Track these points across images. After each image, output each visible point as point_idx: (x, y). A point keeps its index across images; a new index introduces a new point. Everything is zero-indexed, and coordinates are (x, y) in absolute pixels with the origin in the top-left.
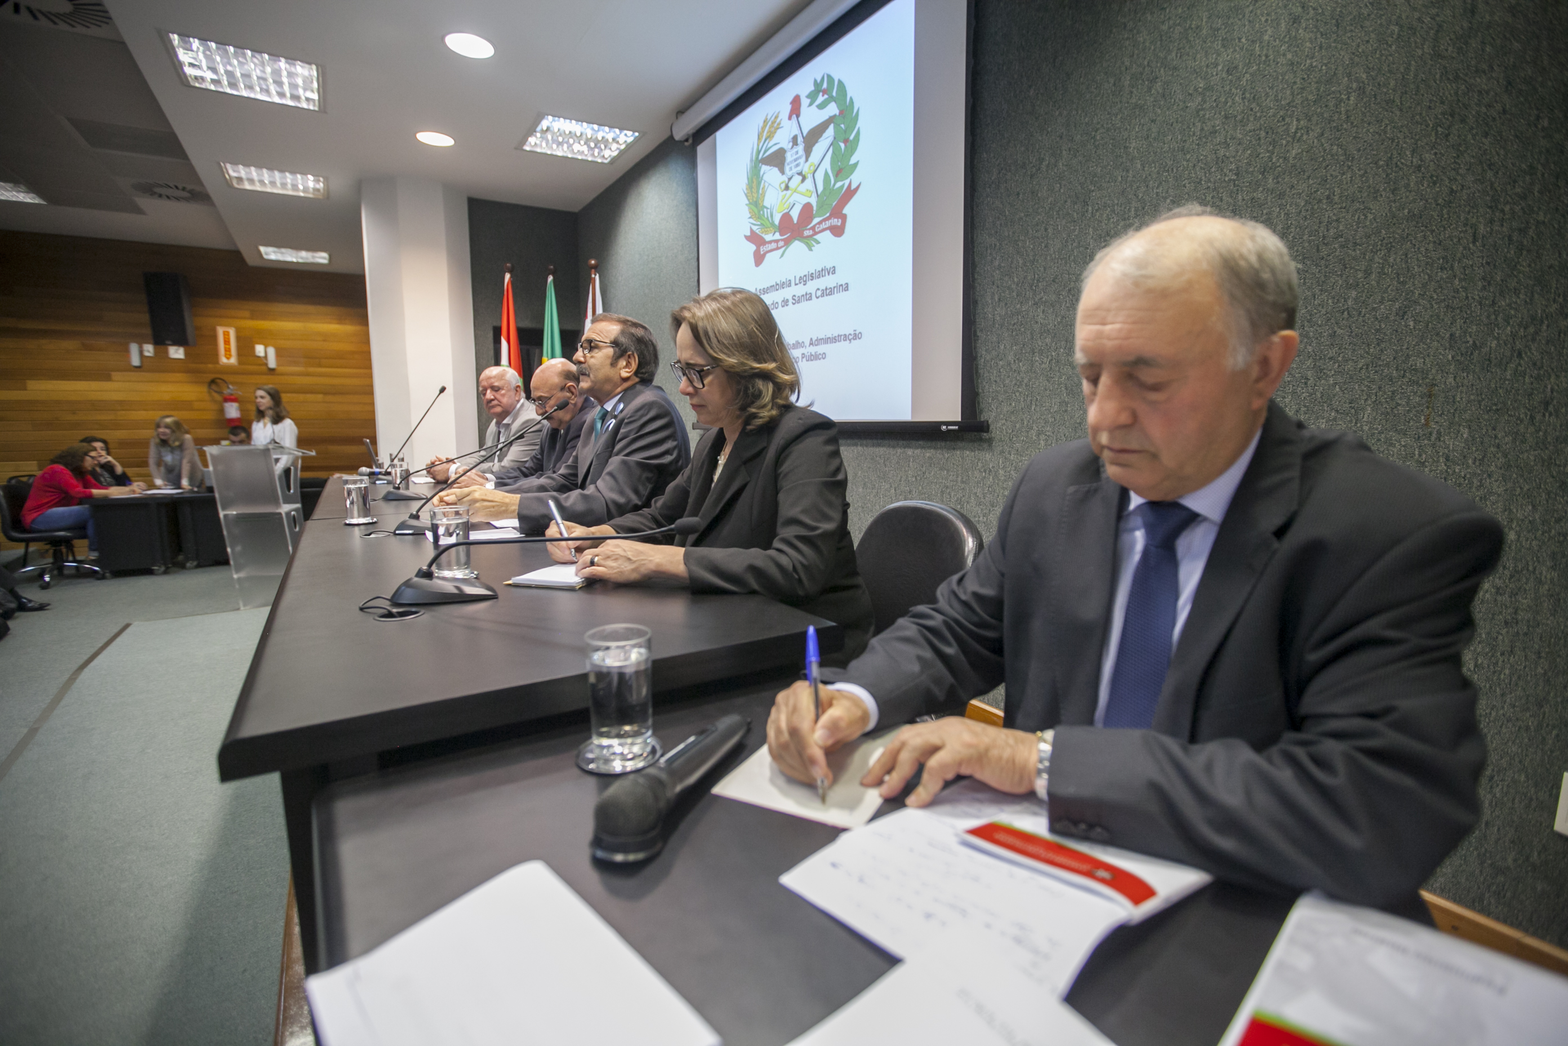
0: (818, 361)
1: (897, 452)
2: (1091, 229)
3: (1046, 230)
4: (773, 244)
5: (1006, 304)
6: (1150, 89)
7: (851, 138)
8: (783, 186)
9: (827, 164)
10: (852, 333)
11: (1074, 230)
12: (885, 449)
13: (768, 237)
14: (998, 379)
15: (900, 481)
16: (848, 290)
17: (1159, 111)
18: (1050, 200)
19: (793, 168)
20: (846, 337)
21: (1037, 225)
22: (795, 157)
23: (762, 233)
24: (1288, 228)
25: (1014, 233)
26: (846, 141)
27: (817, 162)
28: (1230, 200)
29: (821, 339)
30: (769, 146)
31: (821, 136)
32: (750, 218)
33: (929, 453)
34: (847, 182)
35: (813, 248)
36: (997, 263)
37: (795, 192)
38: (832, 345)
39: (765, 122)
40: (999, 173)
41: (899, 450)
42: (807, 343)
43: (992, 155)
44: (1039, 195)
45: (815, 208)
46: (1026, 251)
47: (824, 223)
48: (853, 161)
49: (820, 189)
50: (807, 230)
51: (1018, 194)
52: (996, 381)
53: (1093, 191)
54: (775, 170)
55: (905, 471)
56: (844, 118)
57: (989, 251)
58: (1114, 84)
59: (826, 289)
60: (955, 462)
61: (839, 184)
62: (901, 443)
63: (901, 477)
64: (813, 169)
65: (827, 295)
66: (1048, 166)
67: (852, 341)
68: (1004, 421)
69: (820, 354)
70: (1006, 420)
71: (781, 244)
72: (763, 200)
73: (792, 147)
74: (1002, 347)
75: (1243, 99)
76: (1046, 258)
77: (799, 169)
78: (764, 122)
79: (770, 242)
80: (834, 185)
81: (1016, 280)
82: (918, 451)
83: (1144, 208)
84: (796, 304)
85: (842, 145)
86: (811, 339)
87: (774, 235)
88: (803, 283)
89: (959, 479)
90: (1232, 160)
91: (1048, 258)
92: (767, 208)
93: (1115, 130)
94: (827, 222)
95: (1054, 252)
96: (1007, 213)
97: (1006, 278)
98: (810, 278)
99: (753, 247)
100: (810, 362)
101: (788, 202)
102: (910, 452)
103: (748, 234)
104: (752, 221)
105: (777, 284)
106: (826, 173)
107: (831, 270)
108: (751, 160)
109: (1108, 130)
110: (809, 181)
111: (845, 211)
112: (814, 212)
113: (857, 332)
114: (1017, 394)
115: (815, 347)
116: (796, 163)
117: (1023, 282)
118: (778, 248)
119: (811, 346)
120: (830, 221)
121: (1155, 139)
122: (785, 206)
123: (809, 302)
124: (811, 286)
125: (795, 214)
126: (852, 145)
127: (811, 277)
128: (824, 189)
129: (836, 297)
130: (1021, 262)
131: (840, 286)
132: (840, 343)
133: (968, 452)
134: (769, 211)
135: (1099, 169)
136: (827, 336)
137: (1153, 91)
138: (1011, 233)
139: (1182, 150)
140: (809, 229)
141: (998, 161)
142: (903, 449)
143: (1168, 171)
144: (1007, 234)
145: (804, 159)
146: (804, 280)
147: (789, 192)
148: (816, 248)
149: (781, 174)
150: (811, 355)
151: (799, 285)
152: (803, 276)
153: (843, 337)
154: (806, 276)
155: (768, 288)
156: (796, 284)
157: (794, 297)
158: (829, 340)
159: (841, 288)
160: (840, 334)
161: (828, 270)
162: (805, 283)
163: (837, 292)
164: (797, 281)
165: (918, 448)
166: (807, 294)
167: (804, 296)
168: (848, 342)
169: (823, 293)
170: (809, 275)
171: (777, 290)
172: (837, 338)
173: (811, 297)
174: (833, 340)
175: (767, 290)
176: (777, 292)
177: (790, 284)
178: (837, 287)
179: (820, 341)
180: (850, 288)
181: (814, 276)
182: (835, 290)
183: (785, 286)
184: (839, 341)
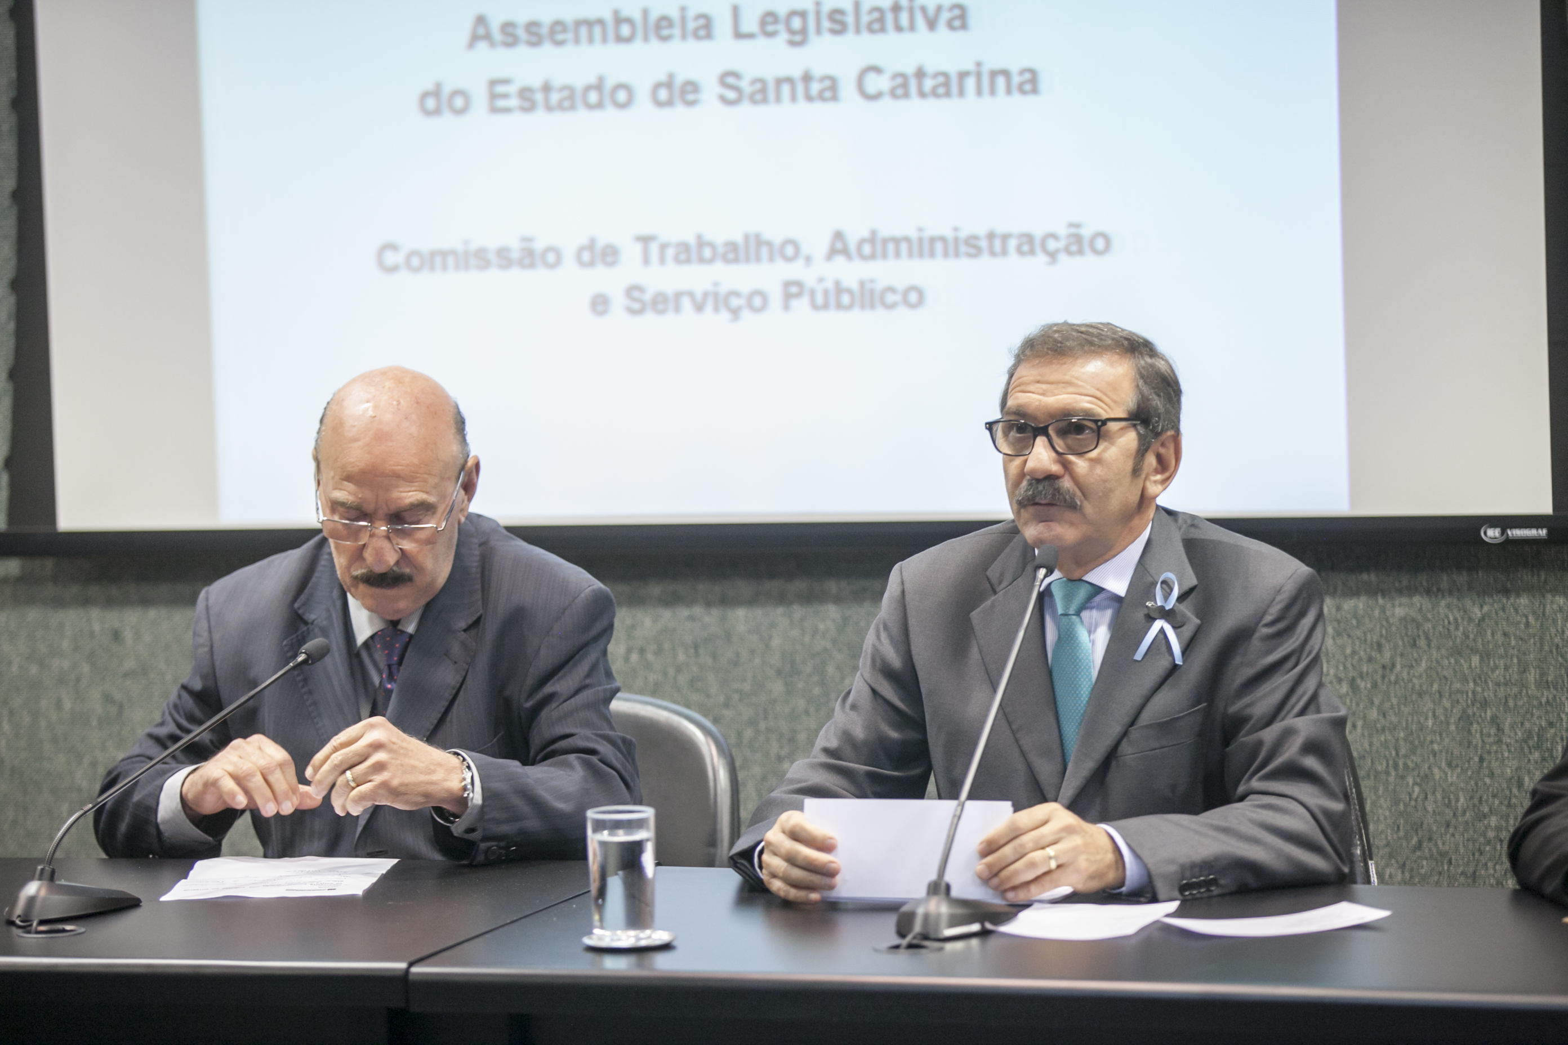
0: (880, 313)
10: (1062, 231)
16: (1035, 91)
20: (1028, 245)
29: (897, 241)
33: (1400, 609)
38: (951, 261)
42: (818, 244)
59: (920, 74)
60: (1511, 630)
65: (922, 95)
67: (1063, 257)
69: (891, 290)
82: (1359, 604)
84: (746, 107)
86: (839, 236)
88: (783, 36)
89: (1532, 676)
98: (826, 24)
100: (832, 315)
105: (619, 20)
107: (945, 16)
113: (1086, 232)
115: (858, 264)
119: (840, 260)
123: (818, 106)
124: (833, 55)
129: (969, 105)
131: (994, 74)
132: (1000, 261)
133: (1560, 600)
136: (931, 231)
146: (791, 26)
150: (839, 289)
151: (762, 42)
152: (782, 11)
153: (1013, 243)
154: (803, 14)
155: (558, 23)
156: (739, 35)
157: (731, 80)
158: (939, 246)
159: (1001, 81)
160: (1001, 229)
161: (923, 9)
162: (799, 39)
163: (979, 92)
164: (750, 23)
165: (1355, 593)
166: (807, 78)
167: (790, 80)
168: (1041, 258)
169: (905, 85)
170: (818, 14)
171: (619, 39)
172: (984, 244)
173: (831, 91)
174: (963, 248)
175: (552, 32)
176: (623, 48)
177: (705, 28)
178: (979, 75)
179: (891, 247)
180: (1043, 84)
181: (850, 19)
182: (970, 83)
183: (677, 31)
184: (993, 253)
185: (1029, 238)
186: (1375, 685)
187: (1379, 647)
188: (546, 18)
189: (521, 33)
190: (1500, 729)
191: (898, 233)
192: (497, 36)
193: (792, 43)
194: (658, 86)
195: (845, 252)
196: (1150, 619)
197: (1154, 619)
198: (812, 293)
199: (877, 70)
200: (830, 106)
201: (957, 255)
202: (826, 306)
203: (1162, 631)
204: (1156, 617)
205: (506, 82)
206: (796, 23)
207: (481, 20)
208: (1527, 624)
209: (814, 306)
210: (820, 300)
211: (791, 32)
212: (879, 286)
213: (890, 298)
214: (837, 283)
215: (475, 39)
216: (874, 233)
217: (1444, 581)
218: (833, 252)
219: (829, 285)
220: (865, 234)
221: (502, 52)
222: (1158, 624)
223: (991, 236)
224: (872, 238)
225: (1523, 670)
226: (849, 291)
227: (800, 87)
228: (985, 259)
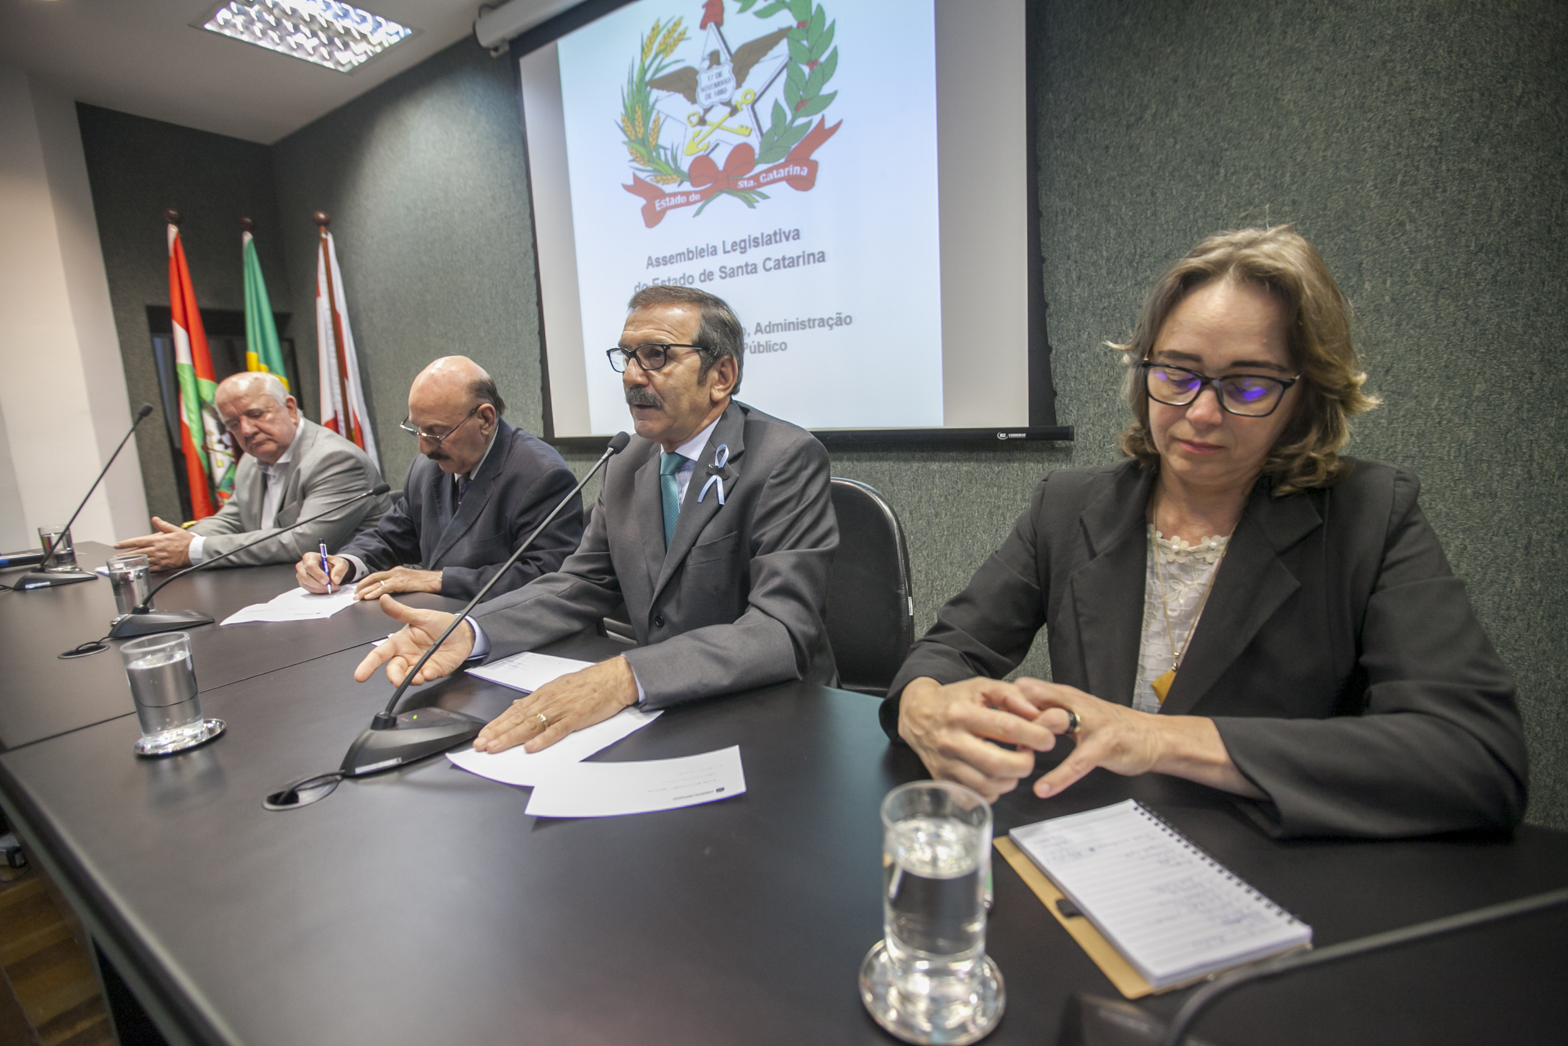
0: (773, 353)
1: (911, 467)
2: (1224, 197)
3: (1153, 194)
4: (679, 197)
5: (1090, 284)
6: (1313, 31)
7: (823, 59)
8: (695, 119)
9: (777, 92)
10: (834, 316)
11: (1198, 196)
12: (892, 464)
13: (669, 188)
14: (1079, 375)
15: (920, 502)
16: (823, 260)
17: (1327, 59)
18: (1158, 158)
19: (713, 95)
20: (822, 322)
21: (1139, 186)
22: (715, 80)
23: (658, 182)
24: (1510, 205)
25: (1101, 196)
26: (812, 64)
27: (758, 89)
28: (1430, 170)
29: (777, 325)
30: (665, 62)
31: (764, 54)
32: (633, 160)
33: (965, 467)
34: (816, 119)
35: (756, 204)
36: (1074, 233)
37: (718, 127)
38: (796, 332)
39: (655, 30)
40: (1075, 120)
41: (915, 465)
43: (1062, 97)
44: (1141, 150)
45: (757, 151)
46: (1121, 218)
47: (775, 172)
48: (826, 90)
49: (766, 124)
50: (744, 180)
51: (1107, 148)
52: (1075, 378)
53: (1226, 150)
54: (679, 98)
55: (927, 490)
56: (807, 32)
57: (1060, 218)
58: (1259, 21)
59: (784, 259)
60: (1010, 477)
61: (801, 121)
62: (918, 455)
63: (921, 497)
64: (751, 98)
65: (785, 267)
66: (1155, 115)
67: (835, 327)
68: (1090, 426)
69: (776, 344)
70: (1093, 424)
71: (693, 197)
72: (657, 137)
73: (710, 67)
74: (1085, 336)
75: (1450, 52)
76: (1154, 229)
77: (725, 97)
78: (653, 29)
79: (674, 195)
80: (793, 121)
81: (1105, 254)
82: (948, 465)
83: (1304, 174)
84: (728, 279)
85: (806, 69)
86: (758, 325)
87: (679, 185)
88: (739, 250)
89: (1019, 497)
90: (1432, 122)
91: (1158, 229)
92: (665, 149)
93: (1260, 77)
94: (781, 171)
95: (1167, 222)
96: (1089, 171)
97: (1090, 252)
98: (752, 244)
99: (642, 202)
100: (757, 355)
101: (706, 141)
102: (935, 466)
103: (630, 182)
104: (635, 165)
105: (689, 252)
106: (777, 105)
107: (792, 234)
108: (631, 81)
109: (1249, 76)
110: (744, 117)
111: (815, 156)
112: (756, 157)
113: (843, 316)
114: (1111, 393)
115: (765, 335)
116: (719, 88)
117: (1117, 257)
118: (688, 203)
119: (759, 334)
120: (786, 170)
121: (1320, 91)
122: (700, 146)
123: (751, 276)
124: (755, 255)
125: (720, 158)
126: (826, 70)
127: (756, 242)
128: (774, 126)
129: (801, 270)
130: (1113, 232)
131: (809, 255)
132: (812, 330)
133: (1032, 465)
134: (669, 153)
135: (1236, 124)
136: (789, 320)
137: (1318, 33)
138: (1095, 196)
139: (1362, 107)
140: (748, 179)
141: (1073, 105)
142: (922, 464)
143: (1340, 131)
144: (1090, 197)
145: (733, 83)
146: (741, 246)
147: (706, 129)
148: (761, 204)
149: (689, 104)
150: (759, 345)
151: (732, 253)
152: (738, 241)
153: (817, 322)
154: (744, 241)
155: (672, 256)
156: (725, 252)
157: (723, 269)
158: (792, 325)
159: (811, 258)
160: (812, 318)
161: (784, 233)
162: (744, 251)
163: (804, 264)
164: (728, 248)
165: (948, 461)
166: (747, 265)
167: (741, 267)
168: (827, 328)
169: (779, 264)
170: (749, 240)
171: (689, 259)
172: (807, 323)
173: (754, 270)
174: (800, 326)
175: (670, 259)
176: (690, 262)
177: (714, 251)
178: (804, 256)
179: (776, 327)
180: (827, 258)
181: (760, 241)
182: (801, 260)
183: (706, 253)
184: (810, 327)
185: (822, 320)
186: (955, 499)
187: (957, 483)
188: (668, 255)
189: (661, 261)
190: (1005, 518)
191: (778, 322)
192: (654, 263)
193: (742, 253)
194: (701, 274)
195: (761, 331)
197: (712, 475)
198: (751, 347)
199: (769, 259)
200: (755, 275)
201: (798, 329)
202: (755, 352)
203: (715, 482)
205: (657, 279)
206: (743, 245)
207: (650, 258)
208: (1017, 475)
209: (751, 352)
210: (753, 350)
211: (741, 248)
212: (772, 343)
213: (776, 347)
214: (758, 343)
215: (648, 265)
216: (770, 323)
217: (983, 456)
218: (757, 331)
219: (756, 343)
220: (767, 324)
221: (656, 268)
222: (714, 478)
223: (809, 320)
224: (769, 325)
225: (1015, 494)
226: (762, 346)
227: (744, 269)
228: (808, 330)
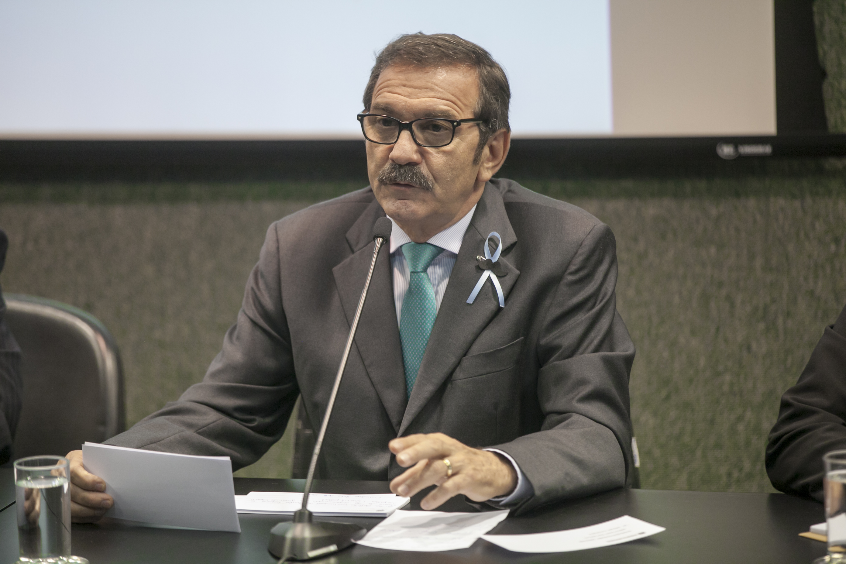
33: (652, 209)
60: (741, 225)
187: (635, 240)
196: (480, 270)
197: (483, 270)
203: (489, 279)
204: (484, 269)
217: (688, 187)
222: (486, 274)
225: (752, 257)
